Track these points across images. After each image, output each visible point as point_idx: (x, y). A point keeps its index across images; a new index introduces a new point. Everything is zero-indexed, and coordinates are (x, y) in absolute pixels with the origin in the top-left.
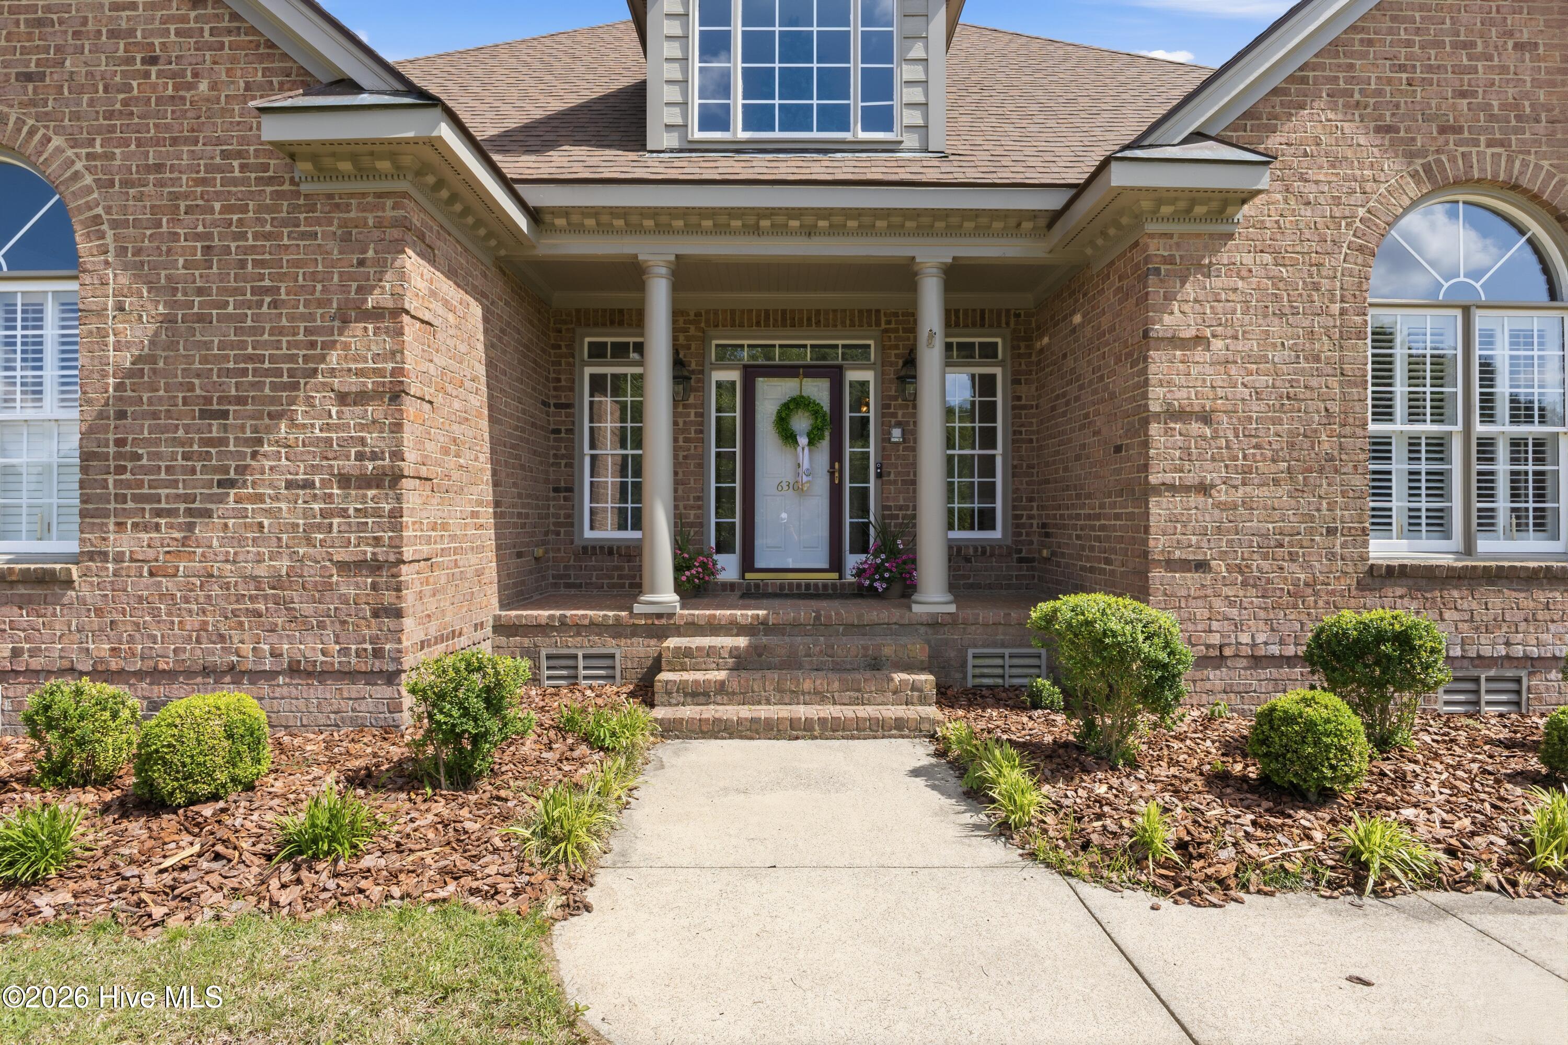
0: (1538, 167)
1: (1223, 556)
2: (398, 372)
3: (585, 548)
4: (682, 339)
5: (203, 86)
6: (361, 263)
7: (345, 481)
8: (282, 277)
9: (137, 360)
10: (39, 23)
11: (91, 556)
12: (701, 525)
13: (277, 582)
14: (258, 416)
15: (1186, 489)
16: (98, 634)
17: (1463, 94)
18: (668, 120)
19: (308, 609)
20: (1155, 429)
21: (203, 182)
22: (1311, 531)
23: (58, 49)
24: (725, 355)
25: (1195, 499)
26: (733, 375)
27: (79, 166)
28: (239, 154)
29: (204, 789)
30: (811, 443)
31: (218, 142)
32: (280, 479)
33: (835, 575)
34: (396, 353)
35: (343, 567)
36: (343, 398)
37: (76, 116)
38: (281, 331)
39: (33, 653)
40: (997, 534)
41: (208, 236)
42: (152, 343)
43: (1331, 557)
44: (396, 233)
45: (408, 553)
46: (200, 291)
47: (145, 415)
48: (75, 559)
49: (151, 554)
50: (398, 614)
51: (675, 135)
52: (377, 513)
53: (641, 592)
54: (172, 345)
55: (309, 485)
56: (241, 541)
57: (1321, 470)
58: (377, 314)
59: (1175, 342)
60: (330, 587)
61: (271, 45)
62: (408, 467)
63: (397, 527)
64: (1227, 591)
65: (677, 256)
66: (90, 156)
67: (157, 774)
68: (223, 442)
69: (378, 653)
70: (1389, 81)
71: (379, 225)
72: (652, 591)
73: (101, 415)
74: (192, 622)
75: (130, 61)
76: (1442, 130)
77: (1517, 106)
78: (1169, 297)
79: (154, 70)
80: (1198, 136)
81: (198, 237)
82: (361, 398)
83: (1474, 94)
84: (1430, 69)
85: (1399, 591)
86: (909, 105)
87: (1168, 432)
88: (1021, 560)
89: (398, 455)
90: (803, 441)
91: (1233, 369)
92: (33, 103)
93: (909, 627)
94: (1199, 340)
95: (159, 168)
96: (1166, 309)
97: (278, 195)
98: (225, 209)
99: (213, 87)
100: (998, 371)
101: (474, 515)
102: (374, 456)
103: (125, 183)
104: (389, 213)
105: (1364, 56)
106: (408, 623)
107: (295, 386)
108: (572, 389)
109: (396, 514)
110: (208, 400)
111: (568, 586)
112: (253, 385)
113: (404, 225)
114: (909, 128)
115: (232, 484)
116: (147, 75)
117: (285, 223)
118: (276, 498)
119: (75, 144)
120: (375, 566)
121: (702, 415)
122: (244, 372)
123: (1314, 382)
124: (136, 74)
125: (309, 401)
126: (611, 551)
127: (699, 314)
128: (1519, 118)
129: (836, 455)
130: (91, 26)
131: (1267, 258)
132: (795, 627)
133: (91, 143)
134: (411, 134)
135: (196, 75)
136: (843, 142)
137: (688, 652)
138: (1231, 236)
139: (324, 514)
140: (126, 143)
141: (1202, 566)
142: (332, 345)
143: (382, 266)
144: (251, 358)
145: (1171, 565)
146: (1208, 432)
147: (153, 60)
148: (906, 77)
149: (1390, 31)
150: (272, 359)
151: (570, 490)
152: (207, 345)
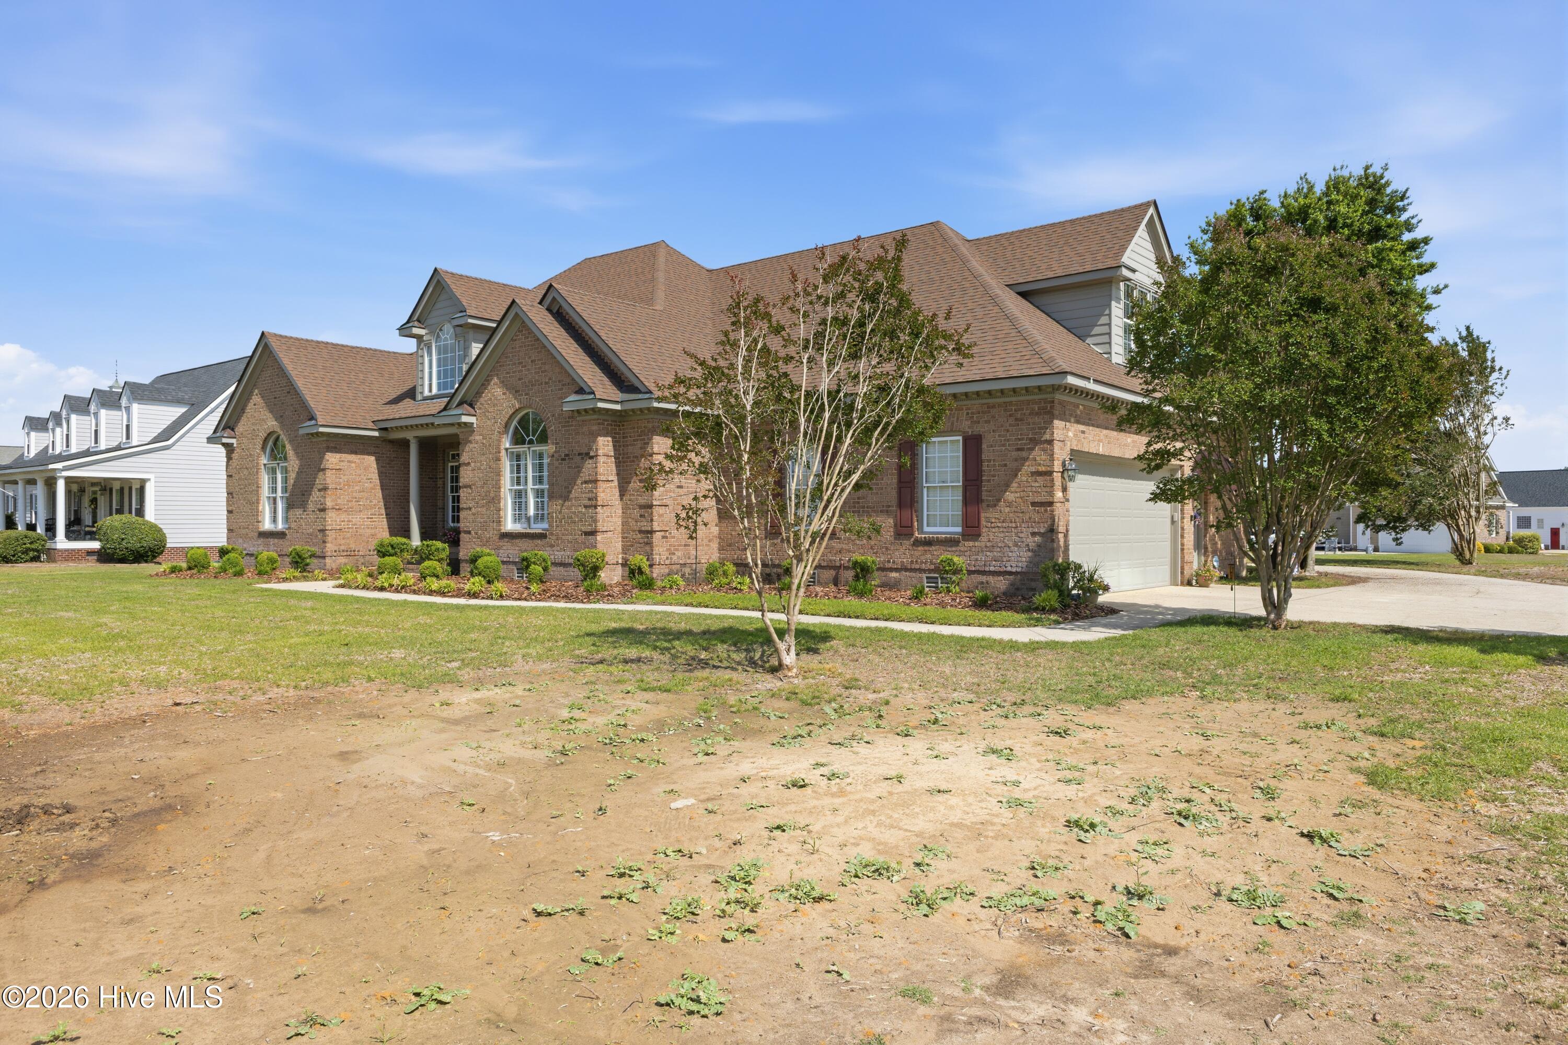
2: (326, 483)
6: (321, 457)
8: (311, 462)
9: (294, 482)
14: (308, 495)
15: (467, 509)
18: (420, 391)
20: (461, 491)
25: (469, 512)
34: (325, 479)
35: (319, 531)
39: (282, 550)
42: (296, 478)
45: (329, 528)
48: (288, 529)
49: (296, 528)
50: (326, 542)
59: (466, 465)
62: (329, 506)
63: (325, 521)
71: (323, 448)
78: (464, 452)
87: (464, 492)
89: (325, 504)
91: (476, 472)
94: (469, 464)
96: (462, 455)
102: (322, 504)
106: (329, 544)
109: (325, 518)
142: (317, 478)
145: (465, 534)
146: (471, 491)
149: (505, 361)
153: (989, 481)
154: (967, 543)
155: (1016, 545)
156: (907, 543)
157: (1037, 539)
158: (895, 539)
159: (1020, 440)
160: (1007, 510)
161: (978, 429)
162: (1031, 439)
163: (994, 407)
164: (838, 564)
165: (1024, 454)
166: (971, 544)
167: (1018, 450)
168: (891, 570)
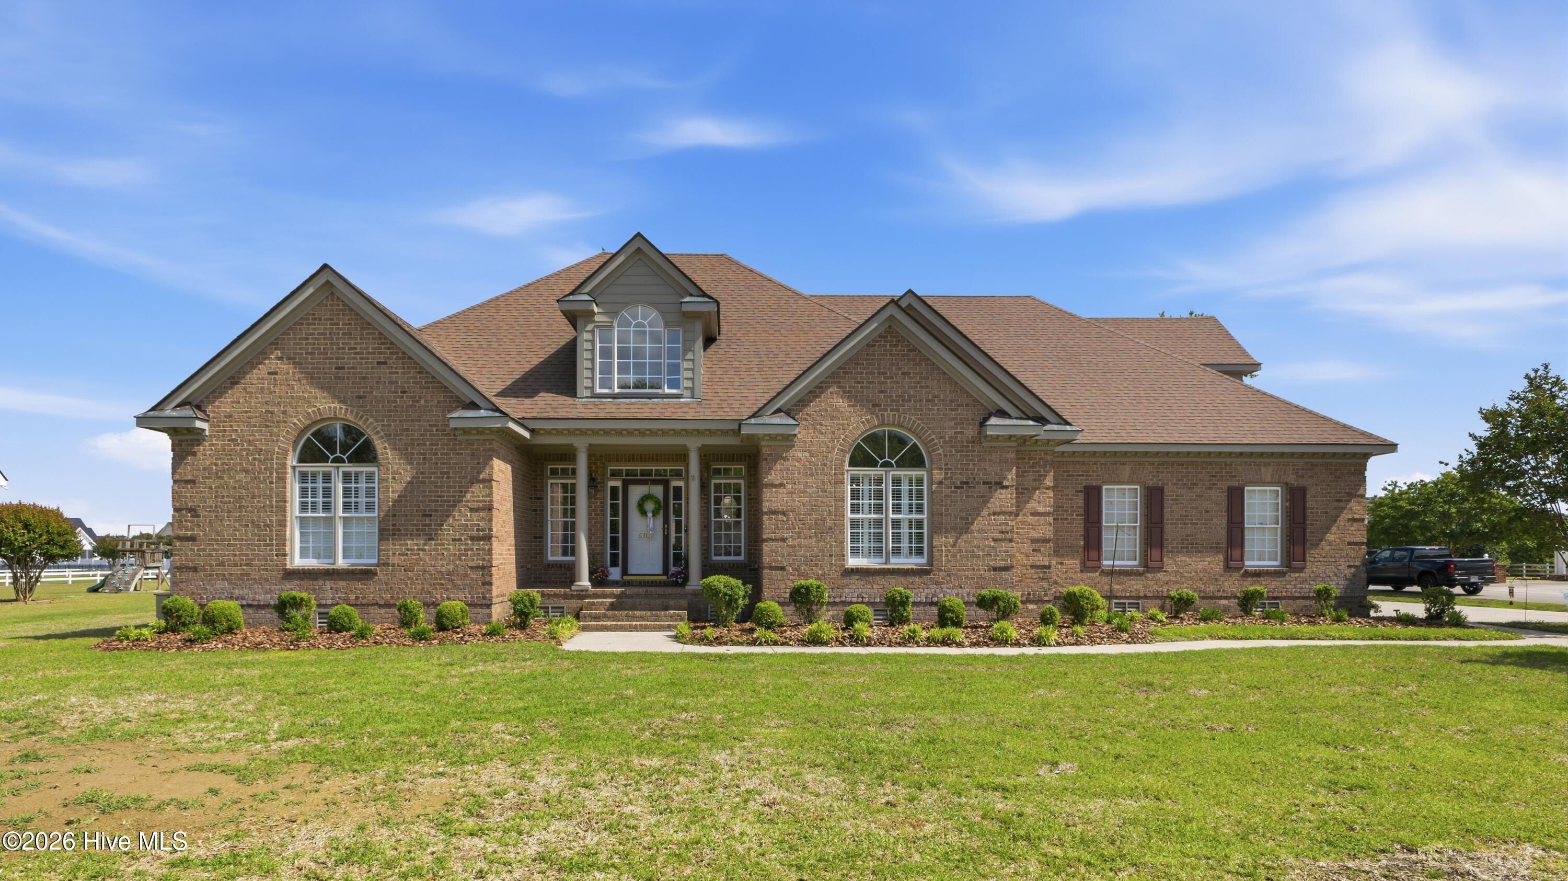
0: (910, 419)
1: (790, 565)
2: (491, 501)
3: (549, 565)
4: (594, 468)
5: (422, 402)
6: (478, 463)
7: (472, 538)
8: (451, 468)
9: (399, 496)
10: (364, 378)
11: (384, 564)
12: (603, 554)
13: (449, 573)
14: (442, 516)
15: (776, 540)
16: (386, 591)
17: (881, 392)
18: (586, 385)
19: (459, 582)
20: (765, 517)
21: (423, 435)
22: (823, 556)
23: (371, 388)
24: (614, 474)
25: (780, 544)
26: (618, 483)
27: (379, 429)
28: (435, 426)
29: (456, 625)
30: (654, 516)
31: (428, 421)
32: (450, 538)
33: (665, 577)
34: (490, 494)
35: (472, 568)
36: (472, 510)
37: (377, 411)
38: (450, 487)
39: (364, 598)
40: (741, 558)
41: (425, 454)
42: (405, 491)
43: (831, 565)
44: (490, 453)
45: (494, 563)
46: (422, 473)
47: (403, 516)
48: (377, 565)
49: (404, 564)
50: (491, 584)
51: (589, 391)
52: (484, 550)
53: (575, 581)
54: (412, 492)
55: (460, 540)
56: (436, 559)
57: (827, 533)
58: (483, 481)
59: (773, 485)
60: (467, 575)
61: (446, 387)
62: (494, 533)
63: (490, 554)
64: (792, 578)
65: (590, 445)
66: (383, 426)
67: (445, 620)
68: (430, 525)
69: (484, 598)
70: (854, 387)
71: (484, 450)
72: (579, 581)
73: (386, 515)
74: (419, 587)
75: (397, 392)
76: (874, 406)
77: (903, 396)
78: (771, 468)
79: (405, 395)
80: (779, 411)
81: (421, 454)
82: (477, 510)
83: (886, 392)
84: (869, 383)
85: (857, 577)
86: (686, 379)
87: (770, 519)
88: (750, 570)
89: (491, 530)
90: (650, 515)
91: (794, 496)
92: (362, 406)
93: (684, 596)
94: (781, 485)
95: (407, 430)
96: (768, 473)
97: (450, 440)
98: (431, 444)
99: (426, 402)
100: (742, 482)
101: (509, 550)
102: (483, 530)
103: (395, 435)
104: (488, 446)
105: (845, 378)
106: (494, 587)
107: (455, 506)
108: (542, 491)
109: (490, 550)
110: (425, 511)
111: (540, 582)
112: (441, 506)
113: (492, 450)
114: (686, 388)
115: (433, 539)
116: (402, 397)
117: (451, 449)
118: (448, 545)
119: (377, 421)
120: (483, 568)
121: (603, 503)
122: (438, 501)
123: (824, 500)
124: (399, 397)
125: (460, 511)
126: (561, 566)
127: (601, 456)
128: (903, 401)
129: (666, 521)
130: (382, 379)
131: (807, 454)
132: (638, 595)
133: (383, 421)
134: (499, 426)
135: (420, 398)
136: (657, 394)
137: (593, 604)
138: (793, 446)
139: (465, 550)
140: (395, 421)
141: (783, 569)
142: (466, 492)
143: (485, 464)
144: (440, 496)
145: (772, 568)
146: (785, 519)
147: (404, 392)
148: (685, 367)
149: (854, 369)
150: (447, 496)
151: (541, 537)
152: (424, 491)
153: (1312, 524)
154: (1292, 575)
155: (1336, 575)
156: (1236, 575)
157: (1353, 570)
158: (1225, 571)
159: (1338, 493)
160: (1328, 548)
161: (1302, 482)
162: (1348, 493)
163: (1316, 465)
164: (1165, 594)
165: (1343, 504)
166: (1297, 575)
167: (1337, 501)
168: (1221, 598)
